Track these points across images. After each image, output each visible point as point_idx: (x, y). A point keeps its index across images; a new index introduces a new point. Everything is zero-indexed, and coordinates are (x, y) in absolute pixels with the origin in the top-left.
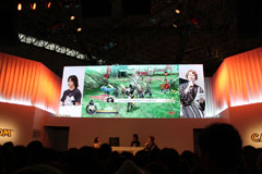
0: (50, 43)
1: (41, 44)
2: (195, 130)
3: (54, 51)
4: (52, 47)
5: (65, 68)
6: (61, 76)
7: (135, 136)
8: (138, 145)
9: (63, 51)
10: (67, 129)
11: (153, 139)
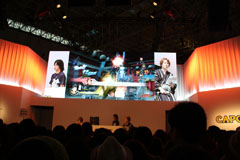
0: (36, 29)
1: (28, 29)
2: (167, 112)
3: (40, 37)
4: (38, 32)
5: (51, 53)
6: (47, 60)
7: (116, 116)
8: (118, 124)
9: (48, 36)
10: (52, 108)
11: (129, 119)
